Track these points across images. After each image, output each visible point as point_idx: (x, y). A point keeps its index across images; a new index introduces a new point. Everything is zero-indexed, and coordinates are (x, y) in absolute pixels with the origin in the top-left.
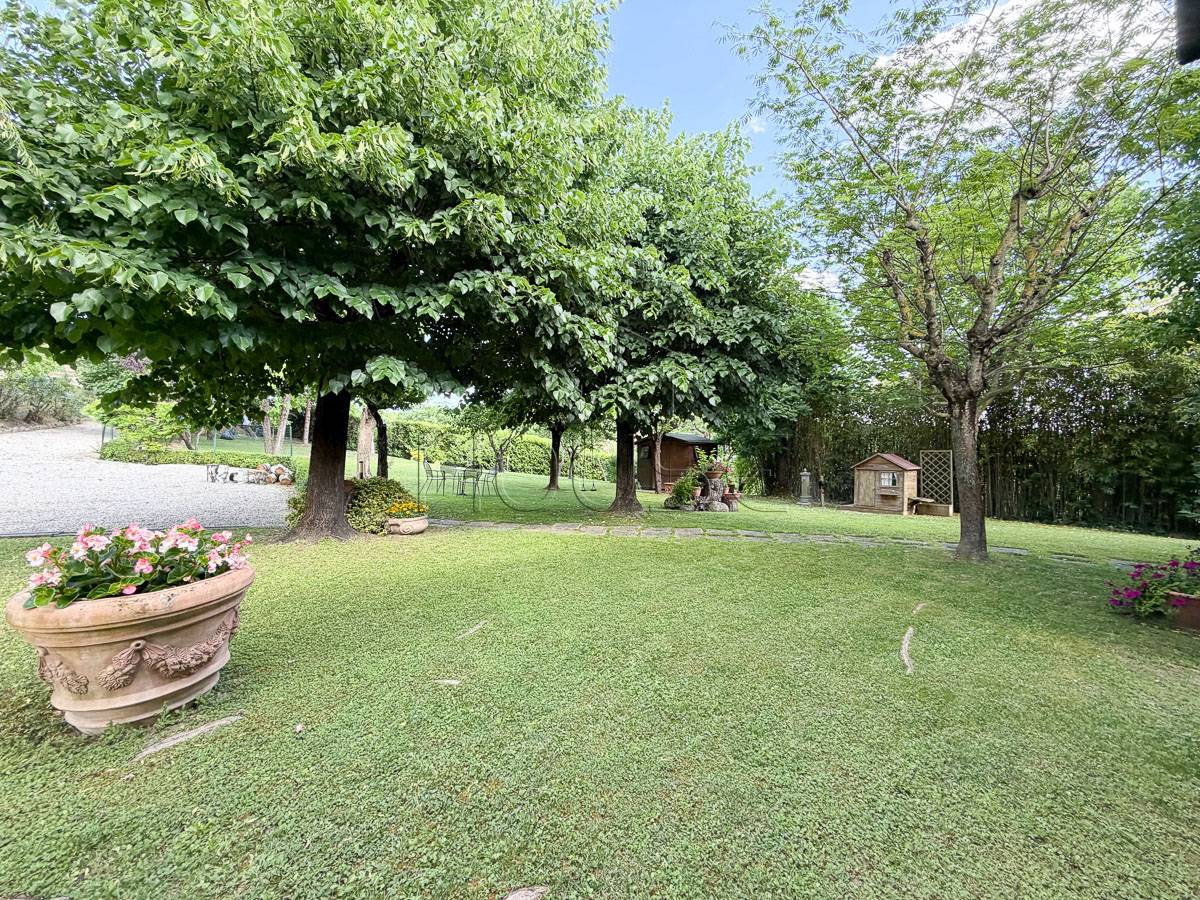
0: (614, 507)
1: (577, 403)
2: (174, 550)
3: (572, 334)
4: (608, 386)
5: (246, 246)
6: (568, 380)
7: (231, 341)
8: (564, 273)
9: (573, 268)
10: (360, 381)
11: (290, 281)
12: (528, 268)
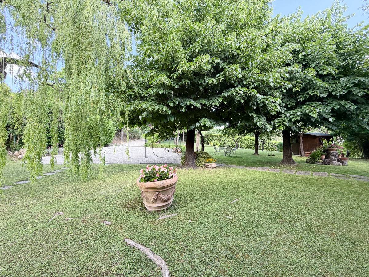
0: (283, 162)
1: (266, 126)
2: (163, 171)
3: (263, 102)
4: (279, 118)
5: (172, 96)
6: (262, 118)
7: (170, 119)
8: (260, 83)
9: (263, 80)
10: (198, 126)
11: (181, 102)
12: (247, 84)
